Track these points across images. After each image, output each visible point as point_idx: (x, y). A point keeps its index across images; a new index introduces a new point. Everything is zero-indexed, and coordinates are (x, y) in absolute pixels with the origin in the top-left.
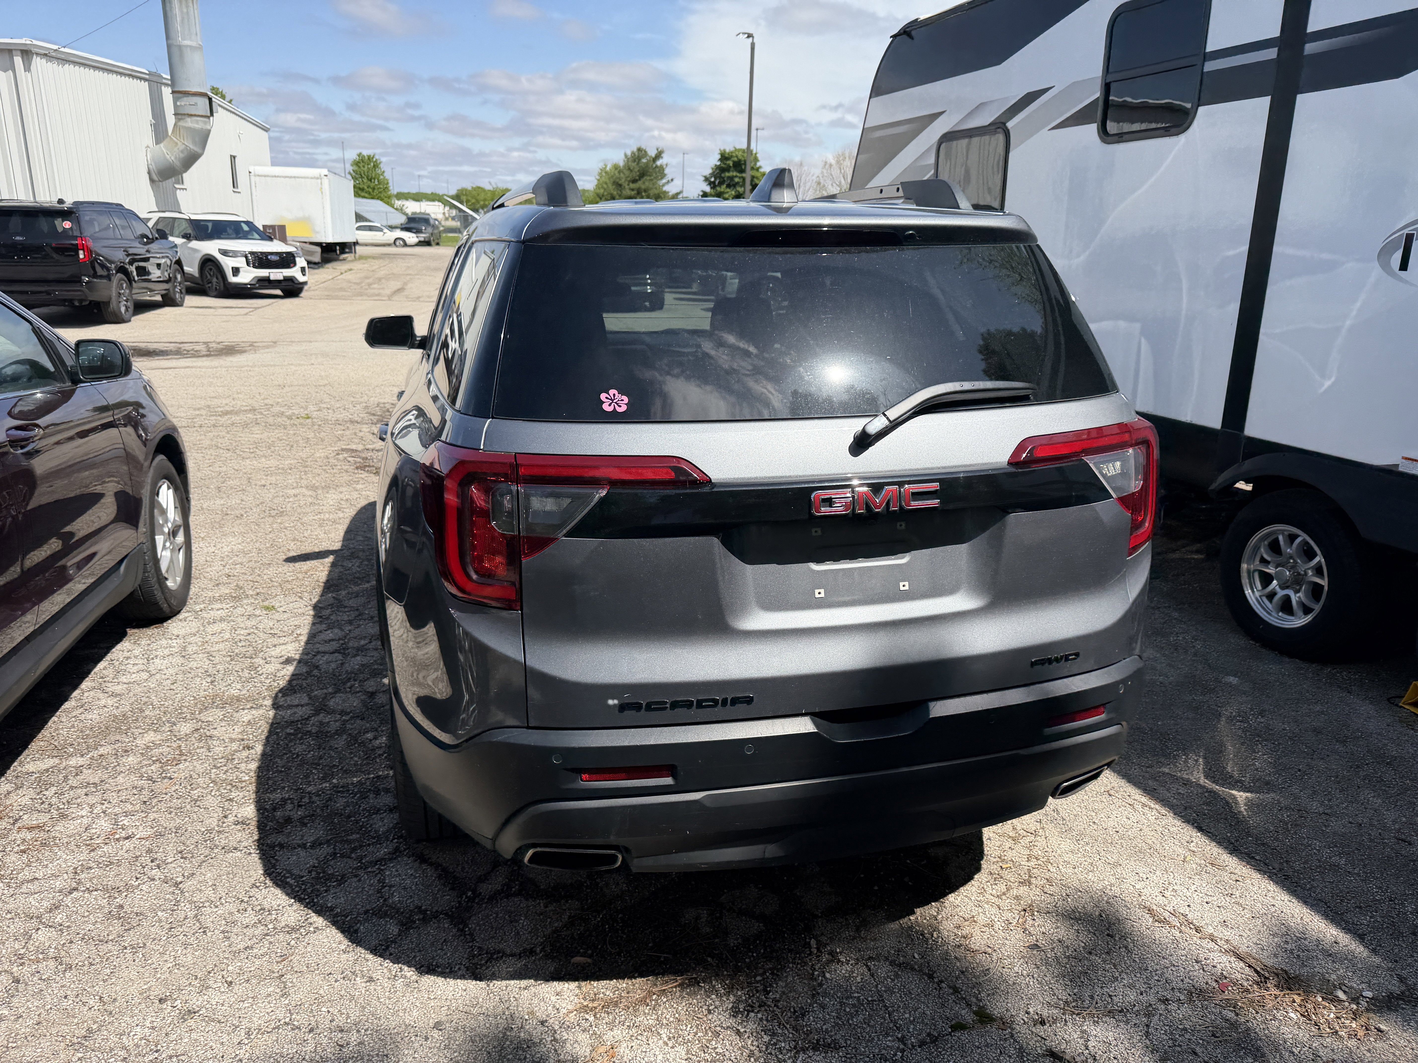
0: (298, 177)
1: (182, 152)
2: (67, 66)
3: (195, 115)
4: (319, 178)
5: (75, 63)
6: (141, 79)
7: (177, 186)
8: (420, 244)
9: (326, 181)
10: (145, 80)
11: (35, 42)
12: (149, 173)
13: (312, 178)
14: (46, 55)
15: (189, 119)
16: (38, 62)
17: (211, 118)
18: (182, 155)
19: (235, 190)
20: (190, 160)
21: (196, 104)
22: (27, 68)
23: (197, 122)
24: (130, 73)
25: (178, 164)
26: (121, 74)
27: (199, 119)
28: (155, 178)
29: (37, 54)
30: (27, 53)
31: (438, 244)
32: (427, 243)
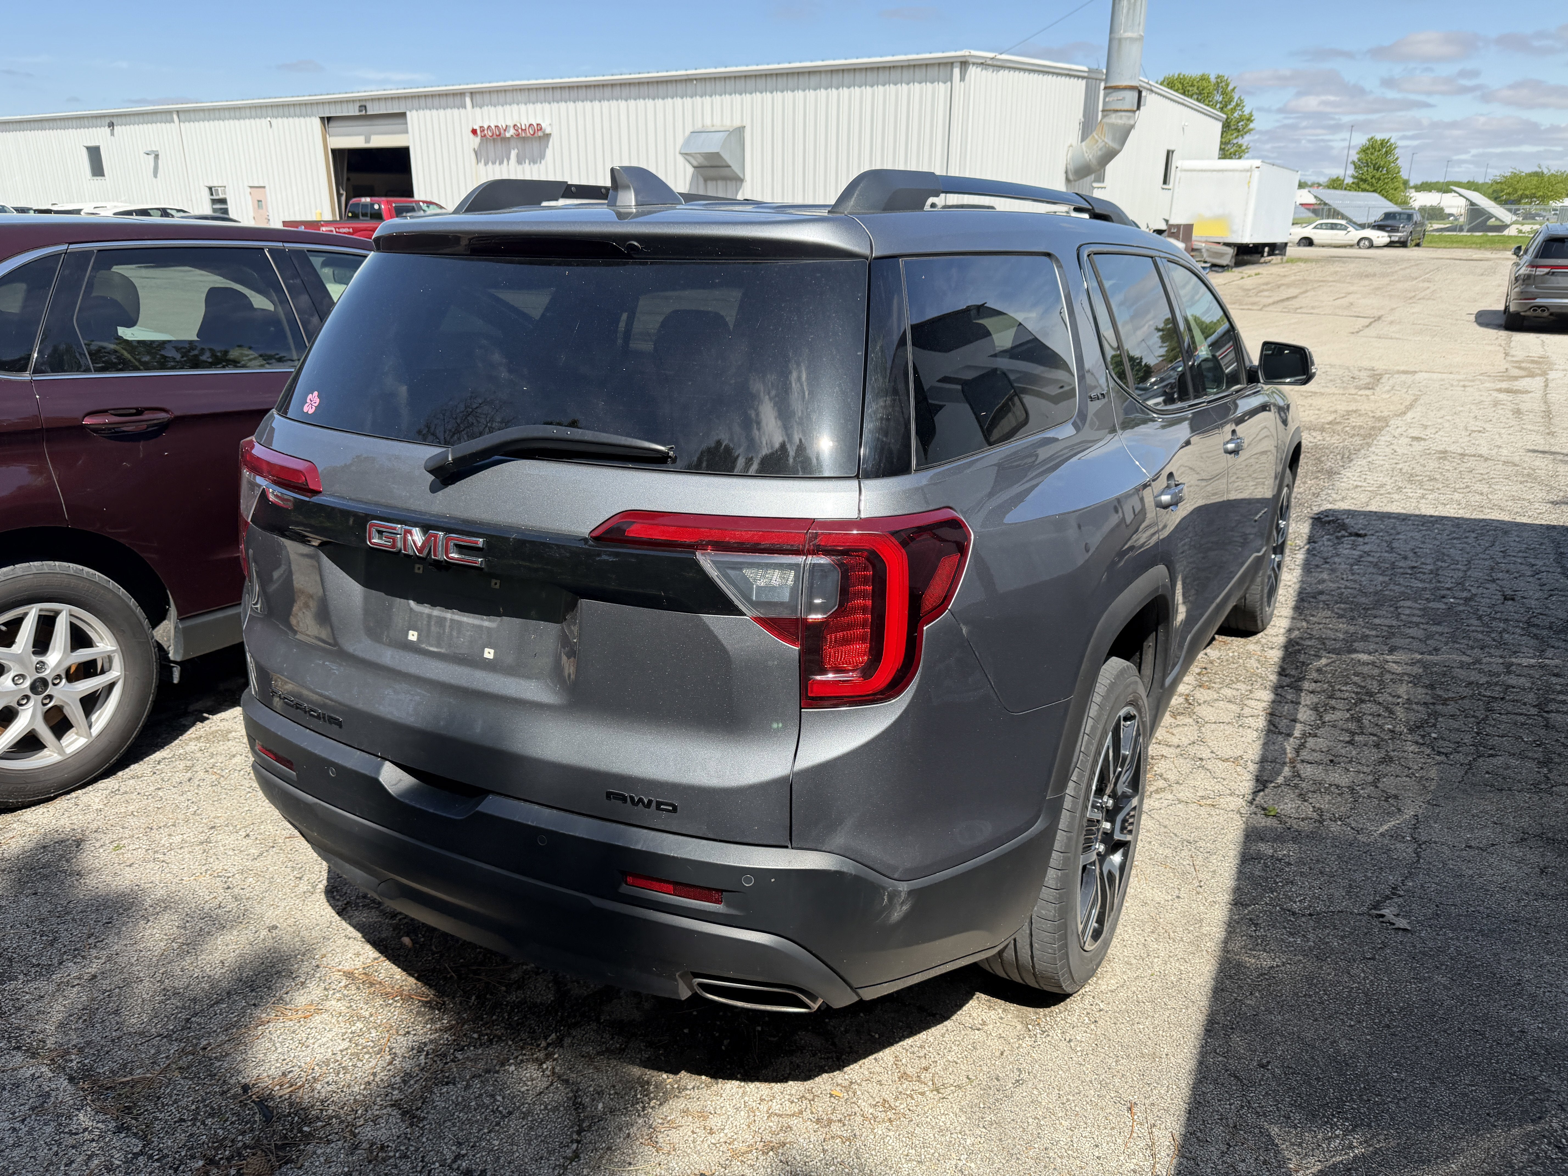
0: (1226, 171)
1: (1100, 150)
2: (1001, 72)
3: (1121, 111)
4: (1249, 170)
5: (1010, 68)
6: (1078, 77)
7: (1095, 185)
8: (1391, 245)
9: (1256, 173)
10: (1083, 78)
11: (974, 53)
12: (1066, 172)
13: (1241, 171)
14: (982, 64)
15: (1113, 116)
16: (972, 71)
17: (1137, 112)
18: (1099, 153)
19: (1165, 186)
20: (1109, 155)
21: (1124, 99)
22: (962, 79)
23: (1121, 117)
24: (1067, 72)
25: (1094, 162)
26: (1058, 74)
27: (1123, 114)
28: (1071, 177)
29: (974, 64)
30: (964, 64)
31: (1418, 245)
32: (1403, 244)
